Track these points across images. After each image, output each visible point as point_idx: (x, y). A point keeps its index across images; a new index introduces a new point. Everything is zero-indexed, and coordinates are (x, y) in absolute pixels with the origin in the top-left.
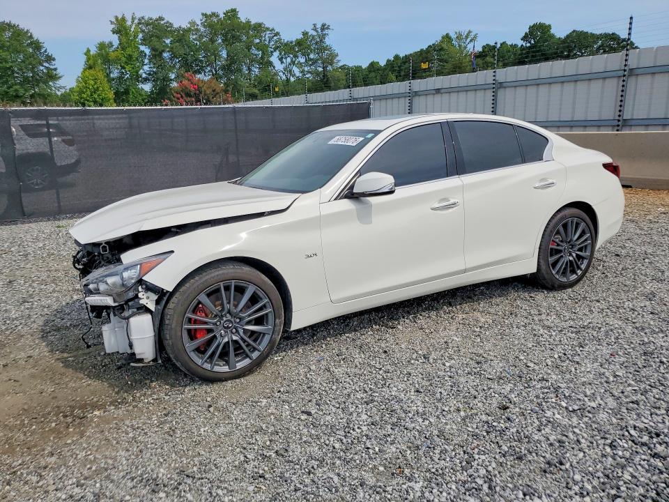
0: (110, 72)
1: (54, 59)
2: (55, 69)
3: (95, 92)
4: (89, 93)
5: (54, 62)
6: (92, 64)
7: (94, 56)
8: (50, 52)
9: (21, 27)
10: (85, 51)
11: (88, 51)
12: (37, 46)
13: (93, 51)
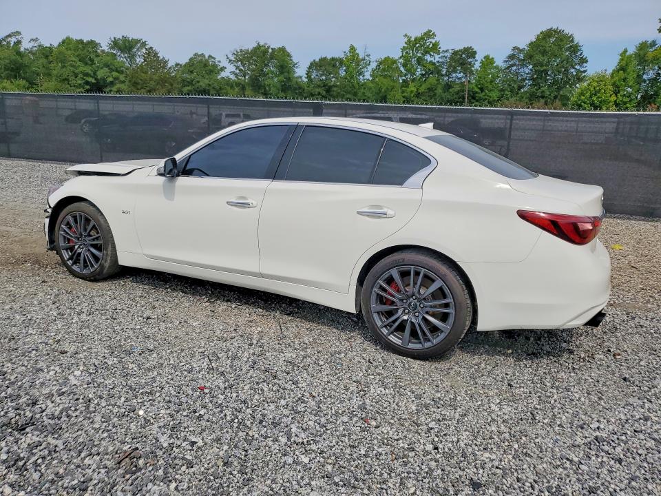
0: (644, 73)
1: (586, 62)
2: (585, 71)
3: (595, 95)
4: (588, 95)
5: (585, 65)
6: (624, 65)
7: (630, 56)
8: (585, 54)
9: (566, 31)
10: (621, 51)
11: (626, 51)
12: (575, 49)
13: (632, 50)
